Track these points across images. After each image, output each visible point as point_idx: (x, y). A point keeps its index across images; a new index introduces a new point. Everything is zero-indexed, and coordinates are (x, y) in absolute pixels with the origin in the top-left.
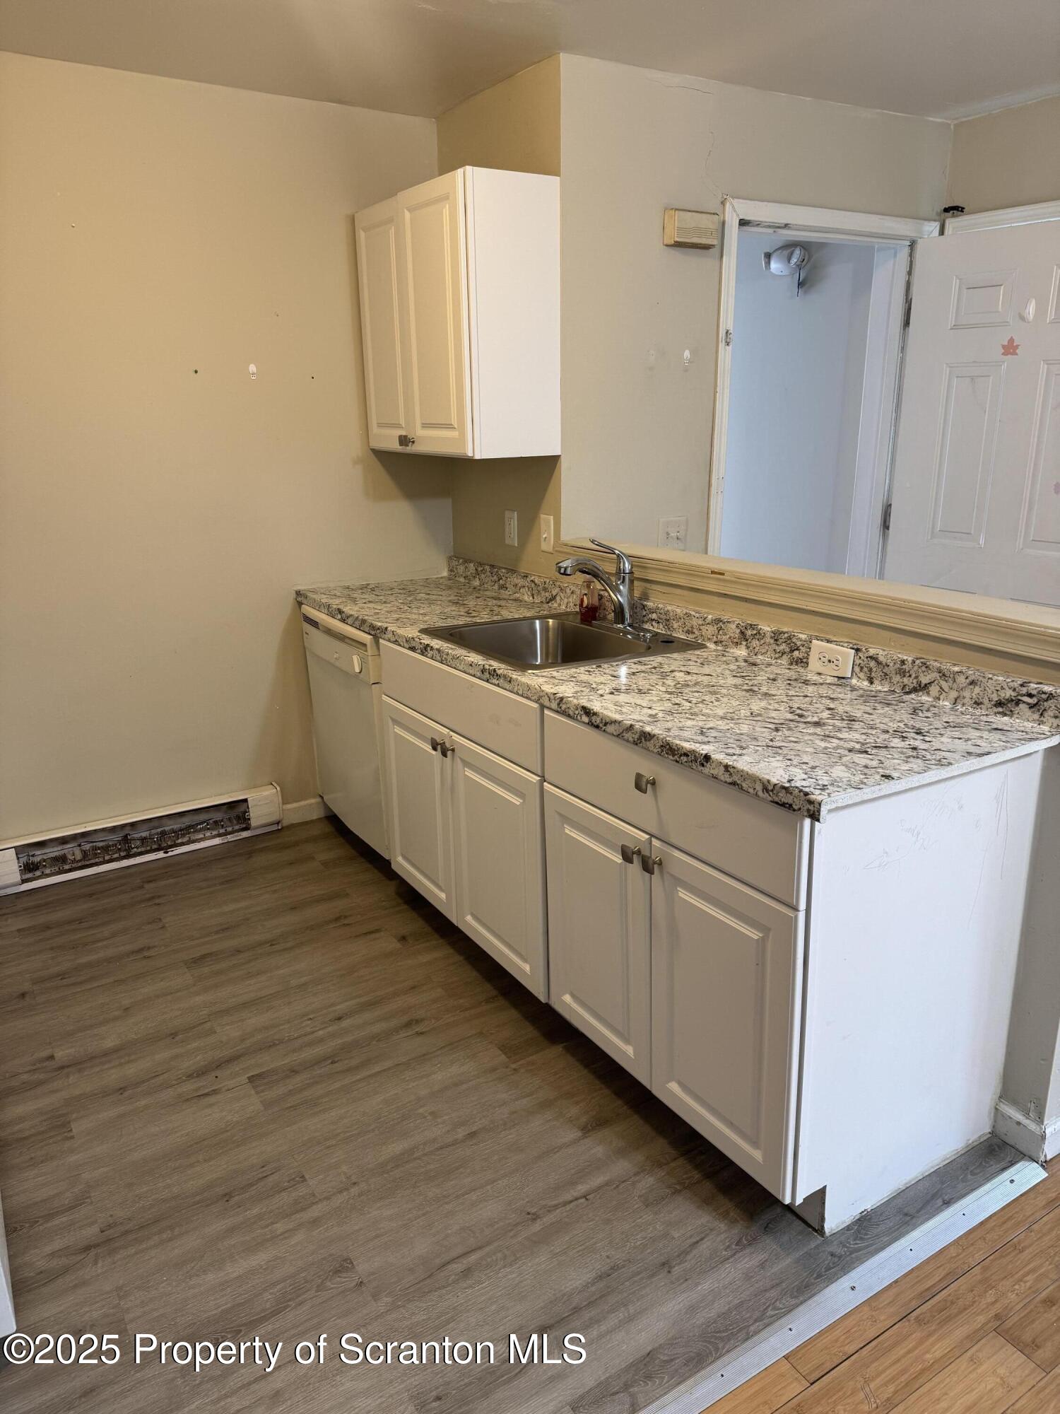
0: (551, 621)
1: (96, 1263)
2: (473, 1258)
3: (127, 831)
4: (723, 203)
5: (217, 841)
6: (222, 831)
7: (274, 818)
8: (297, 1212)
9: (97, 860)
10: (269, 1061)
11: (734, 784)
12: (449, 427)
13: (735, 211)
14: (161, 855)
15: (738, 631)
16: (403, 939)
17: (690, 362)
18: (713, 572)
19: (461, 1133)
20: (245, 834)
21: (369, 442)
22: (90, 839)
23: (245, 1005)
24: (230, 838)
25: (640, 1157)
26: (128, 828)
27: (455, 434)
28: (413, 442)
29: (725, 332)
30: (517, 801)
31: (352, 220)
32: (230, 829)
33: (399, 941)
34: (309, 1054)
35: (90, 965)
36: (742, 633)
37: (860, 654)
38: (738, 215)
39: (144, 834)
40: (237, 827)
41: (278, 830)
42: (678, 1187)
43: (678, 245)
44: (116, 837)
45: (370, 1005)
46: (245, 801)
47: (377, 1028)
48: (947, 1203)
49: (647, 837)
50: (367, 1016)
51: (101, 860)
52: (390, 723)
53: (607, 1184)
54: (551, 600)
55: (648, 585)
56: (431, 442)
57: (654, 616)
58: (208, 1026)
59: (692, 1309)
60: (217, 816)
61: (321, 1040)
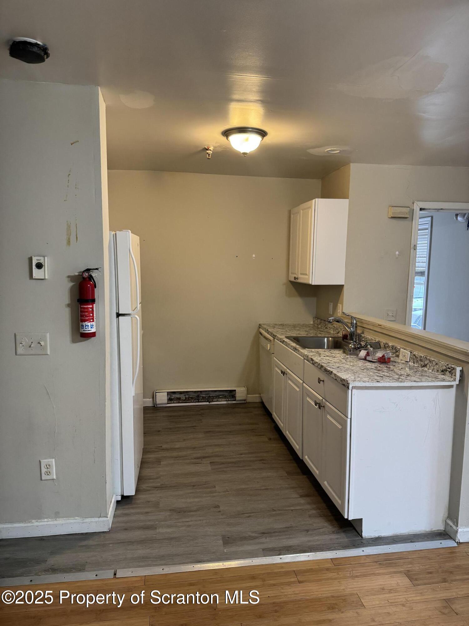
0: (330, 338)
1: (157, 491)
2: (252, 514)
3: (199, 393)
4: (413, 203)
5: (225, 402)
6: (227, 400)
7: (244, 398)
8: (210, 493)
9: (189, 401)
10: (217, 459)
11: (336, 379)
12: (306, 274)
13: (418, 205)
14: (208, 403)
15: (383, 345)
16: (270, 439)
17: (398, 255)
18: (379, 325)
19: (263, 488)
20: (234, 402)
21: (288, 278)
22: (188, 394)
23: (216, 445)
24: (229, 402)
25: (314, 506)
26: (199, 392)
27: (307, 277)
28: (298, 279)
29: (413, 245)
30: (298, 390)
31: (290, 212)
32: (230, 400)
33: (269, 439)
34: (229, 460)
35: (179, 427)
36: (385, 346)
37: (412, 354)
38: (419, 207)
39: (204, 396)
40: (232, 399)
41: (245, 403)
42: (322, 515)
43: (392, 217)
44: (196, 395)
45: (252, 453)
46: (235, 390)
47: (252, 459)
48: (411, 542)
49: (322, 398)
50: (250, 455)
51: (191, 401)
52: (275, 366)
53: (301, 509)
54: (338, 333)
55: (364, 329)
56: (303, 279)
57: (363, 339)
58: (204, 448)
59: (309, 541)
60: (226, 394)
61: (234, 458)
